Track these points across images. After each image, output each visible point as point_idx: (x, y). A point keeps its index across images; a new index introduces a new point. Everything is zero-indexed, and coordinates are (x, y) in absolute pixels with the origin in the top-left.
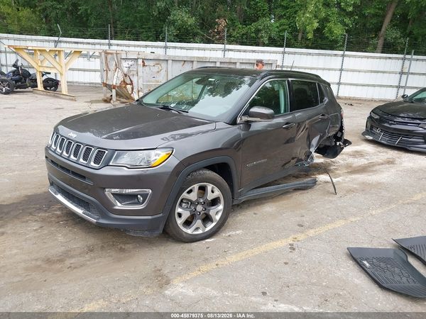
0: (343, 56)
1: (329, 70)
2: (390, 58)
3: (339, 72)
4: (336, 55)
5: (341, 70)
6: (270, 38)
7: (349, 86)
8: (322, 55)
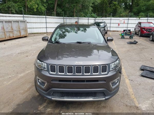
0: (46, 18)
1: (42, 23)
2: (60, 18)
3: (45, 24)
4: (43, 17)
5: (46, 23)
6: (16, 11)
7: (50, 28)
8: (38, 17)
